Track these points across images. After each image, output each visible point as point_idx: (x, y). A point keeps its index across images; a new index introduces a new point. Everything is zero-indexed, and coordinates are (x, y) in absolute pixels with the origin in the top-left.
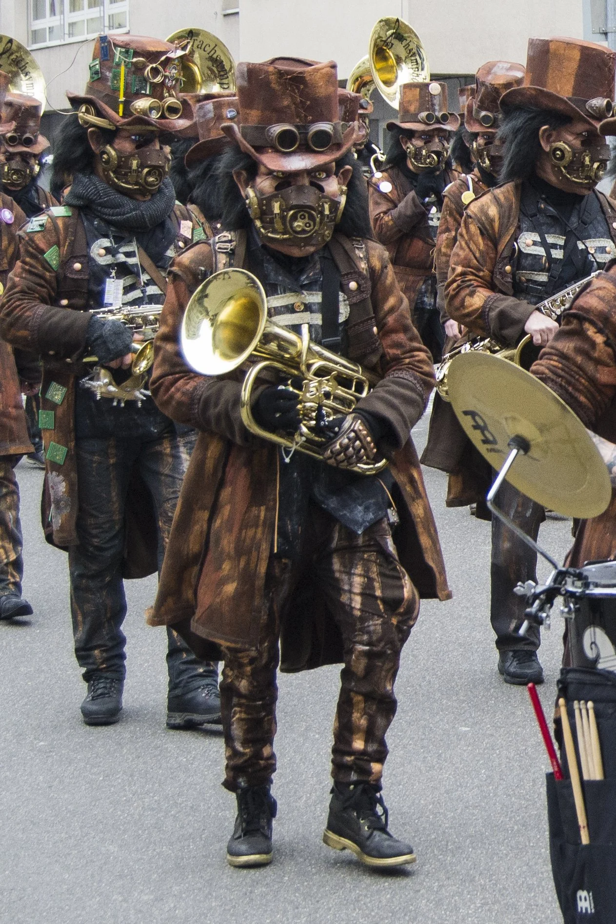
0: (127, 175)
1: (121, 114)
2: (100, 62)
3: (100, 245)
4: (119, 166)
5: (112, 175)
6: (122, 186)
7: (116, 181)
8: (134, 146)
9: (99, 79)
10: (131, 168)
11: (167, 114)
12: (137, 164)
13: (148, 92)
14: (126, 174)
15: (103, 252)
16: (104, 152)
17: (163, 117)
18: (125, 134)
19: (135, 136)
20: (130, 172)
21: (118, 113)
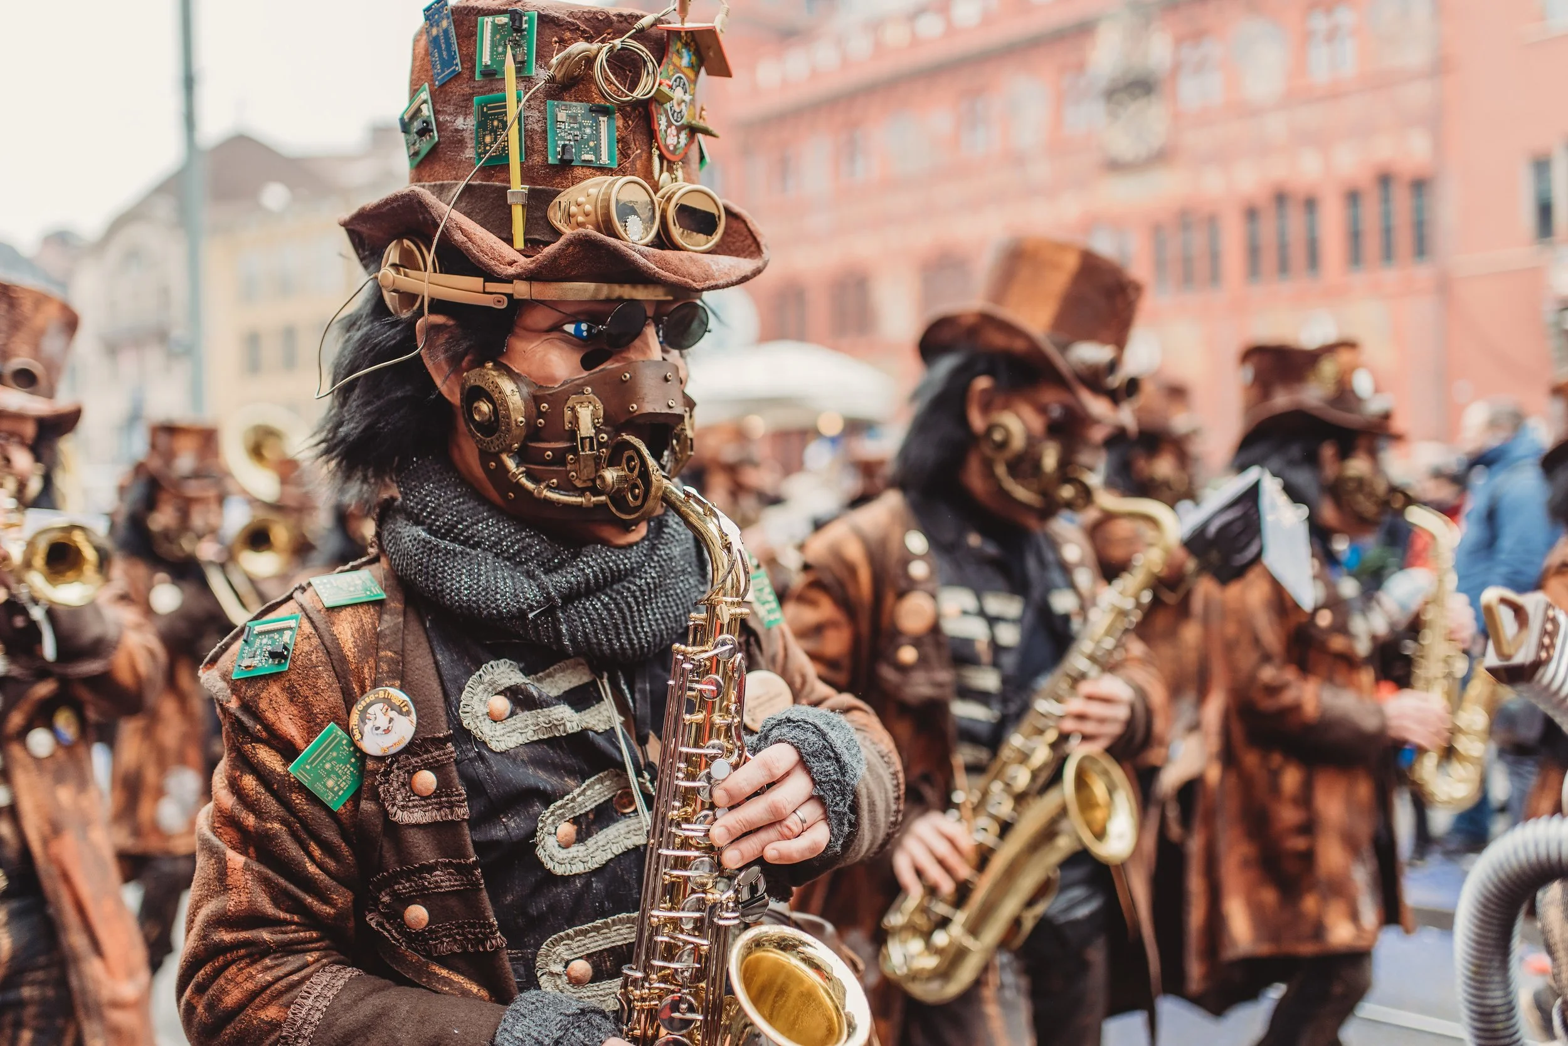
0: (563, 462)
1: (519, 242)
2: (432, 94)
3: (492, 683)
4: (533, 433)
5: (511, 464)
6: (548, 502)
7: (530, 485)
8: (576, 358)
9: (434, 150)
10: (572, 434)
11: (676, 232)
12: (594, 415)
13: (605, 159)
14: (559, 458)
15: (502, 704)
16: (475, 393)
17: (664, 241)
18: (540, 318)
19: (577, 322)
20: (574, 450)
21: (509, 241)
